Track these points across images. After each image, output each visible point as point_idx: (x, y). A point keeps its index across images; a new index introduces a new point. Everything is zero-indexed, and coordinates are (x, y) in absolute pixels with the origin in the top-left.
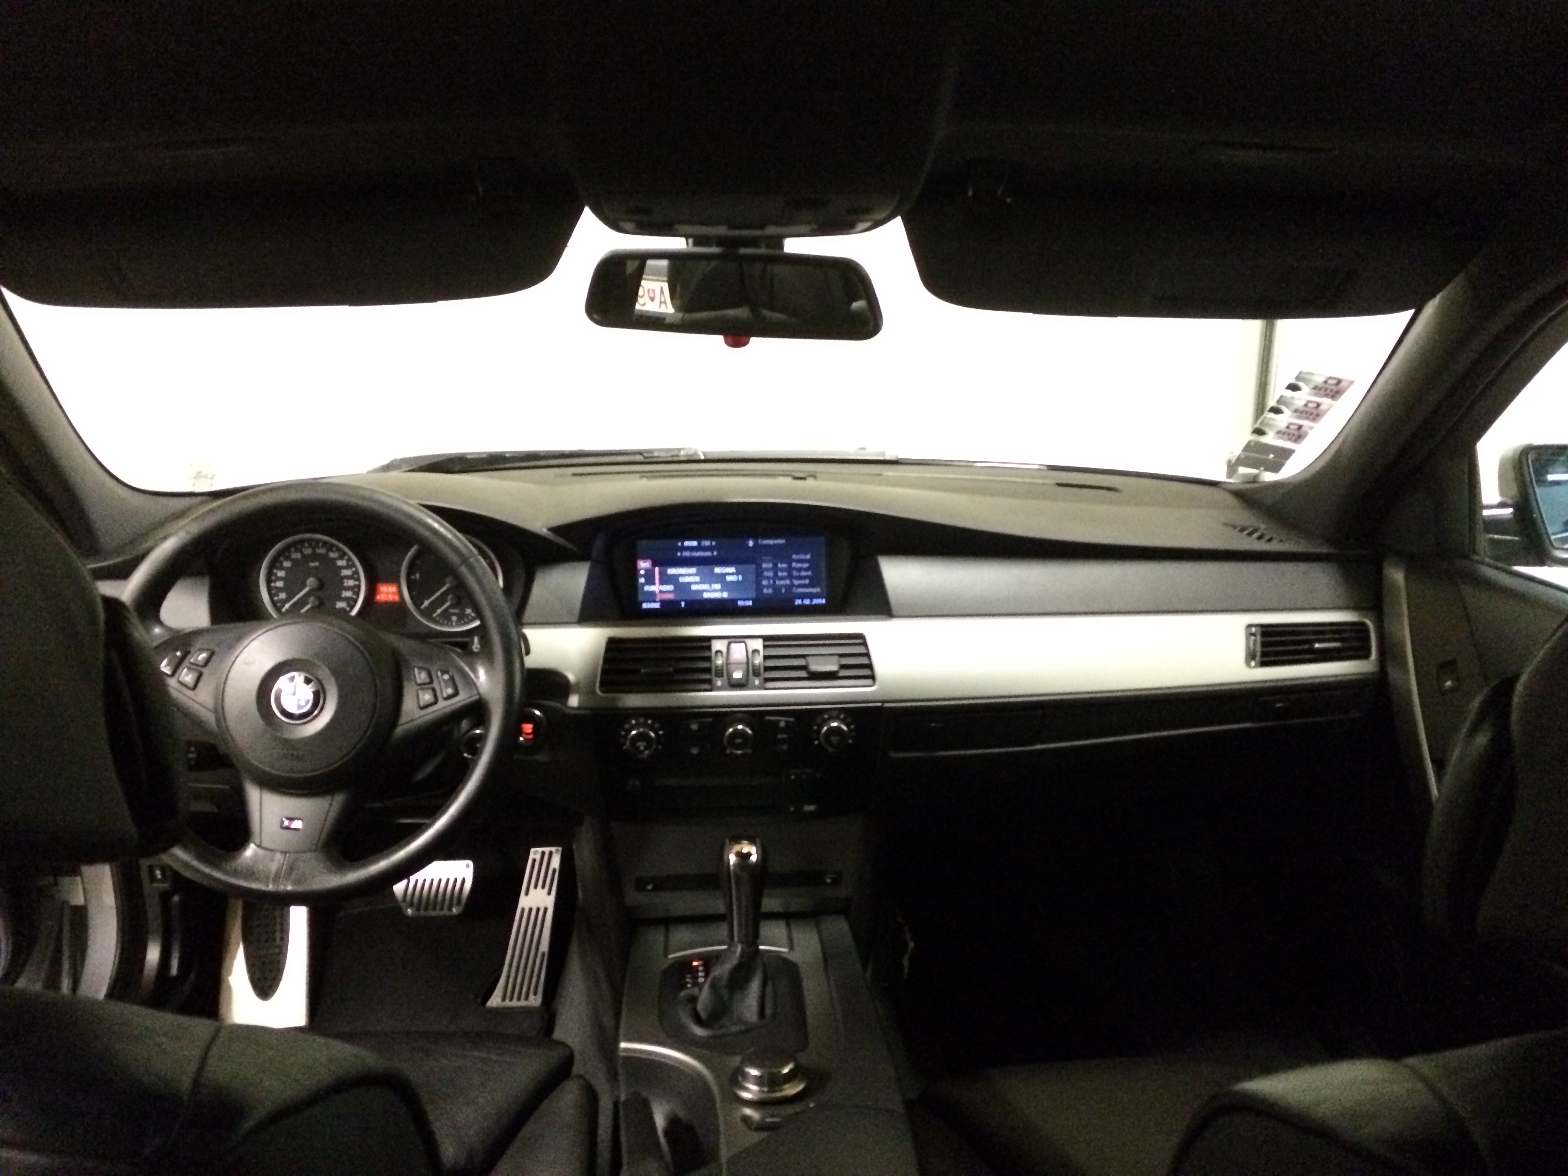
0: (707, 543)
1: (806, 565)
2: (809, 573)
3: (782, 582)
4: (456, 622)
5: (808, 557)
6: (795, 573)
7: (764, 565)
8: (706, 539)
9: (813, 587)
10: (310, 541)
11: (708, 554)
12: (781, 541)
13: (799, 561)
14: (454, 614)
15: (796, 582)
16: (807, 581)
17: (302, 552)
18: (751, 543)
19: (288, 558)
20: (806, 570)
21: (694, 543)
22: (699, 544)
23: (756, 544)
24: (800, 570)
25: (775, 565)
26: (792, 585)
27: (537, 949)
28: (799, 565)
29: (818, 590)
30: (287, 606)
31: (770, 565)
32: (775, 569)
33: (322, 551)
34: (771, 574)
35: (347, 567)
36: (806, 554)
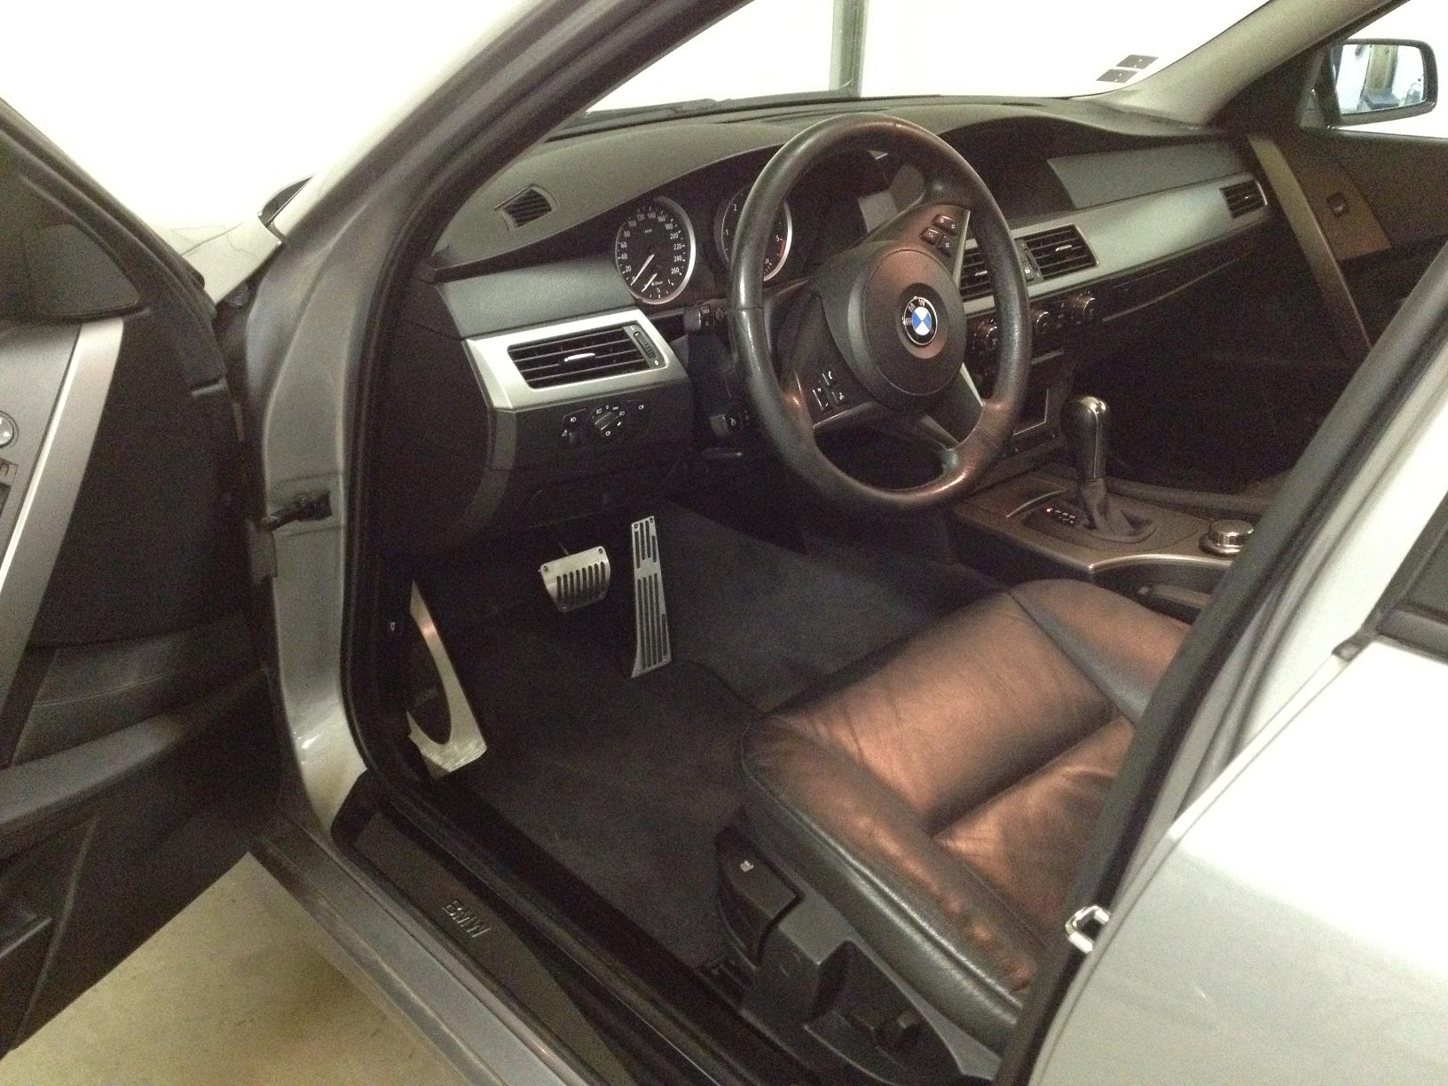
27: (658, 614)
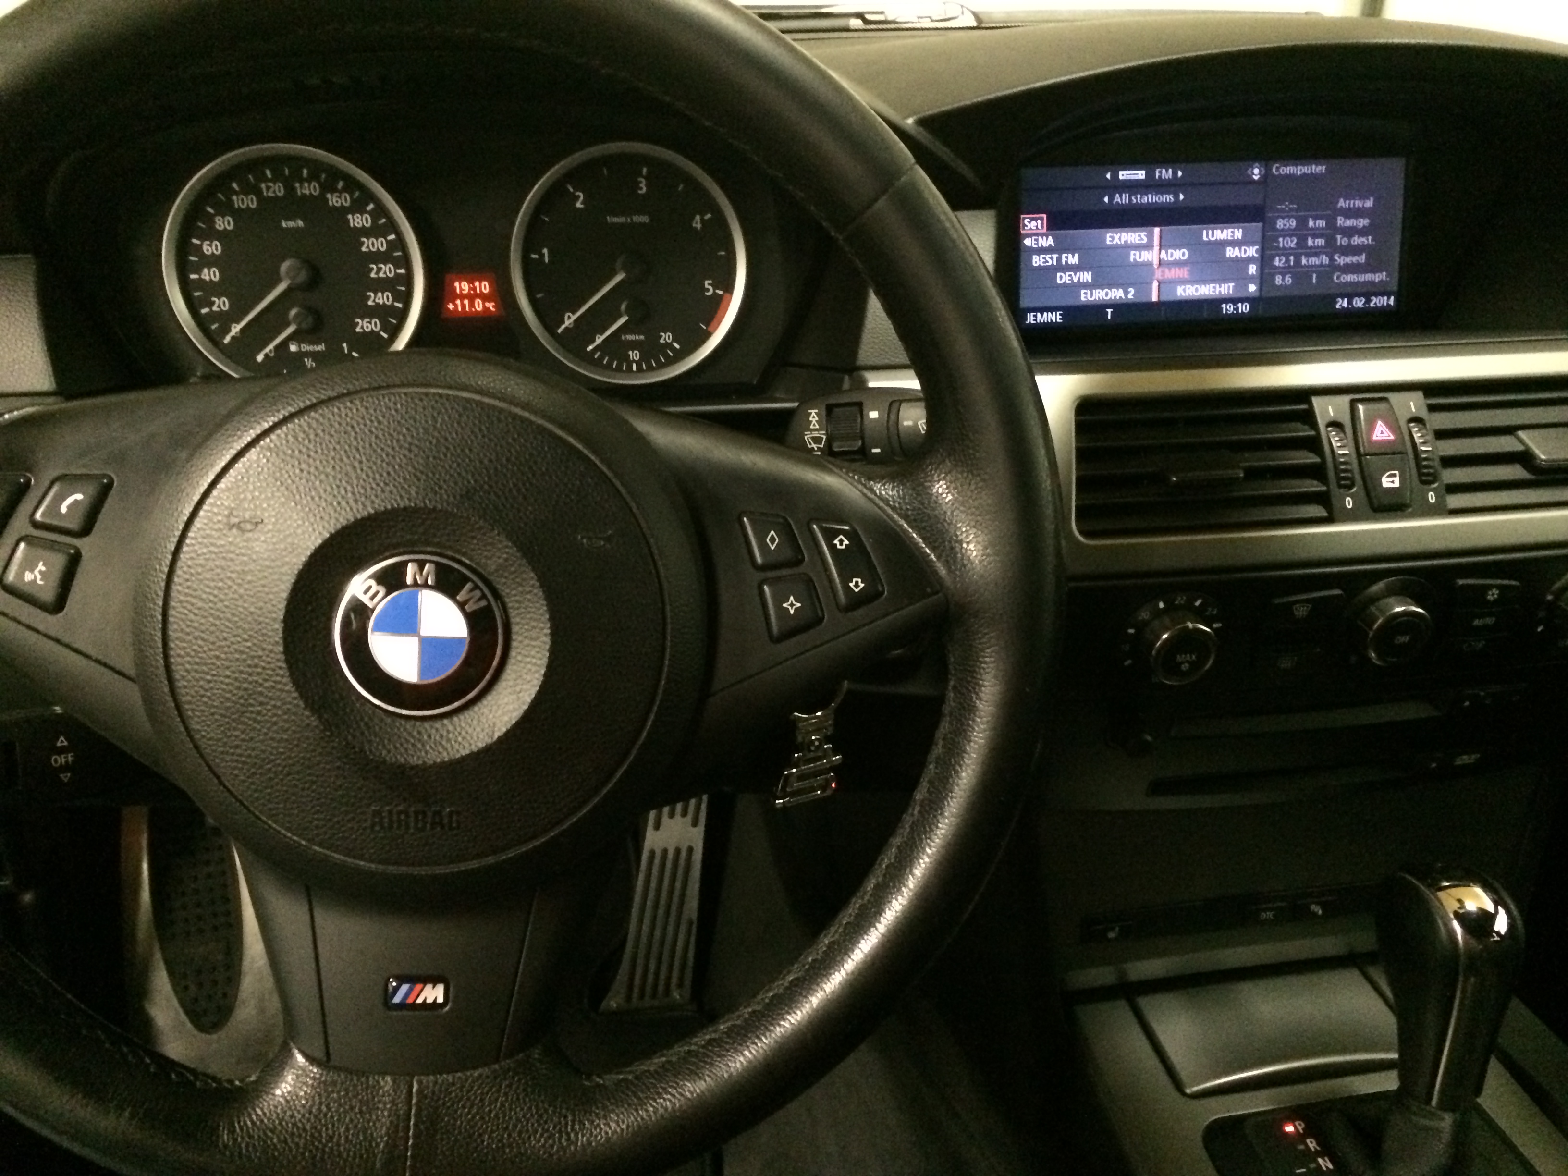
0: (1166, 174)
1: (1363, 222)
2: (1368, 240)
3: (1314, 261)
4: (639, 364)
5: (1369, 203)
6: (1341, 240)
7: (1280, 224)
8: (1165, 163)
9: (1373, 271)
10: (276, 162)
11: (1168, 198)
12: (1319, 169)
13: (1349, 213)
14: (634, 345)
15: (1341, 260)
16: (1362, 258)
17: (258, 193)
18: (1256, 173)
19: (226, 209)
20: (1362, 232)
21: (1141, 174)
22: (1150, 175)
23: (1266, 177)
24: (1350, 232)
25: (1302, 222)
26: (1333, 267)
28: (1349, 223)
29: (1379, 277)
30: (236, 329)
31: (1293, 223)
32: (1302, 233)
33: (310, 189)
34: (1291, 243)
35: (374, 232)
36: (1363, 197)
